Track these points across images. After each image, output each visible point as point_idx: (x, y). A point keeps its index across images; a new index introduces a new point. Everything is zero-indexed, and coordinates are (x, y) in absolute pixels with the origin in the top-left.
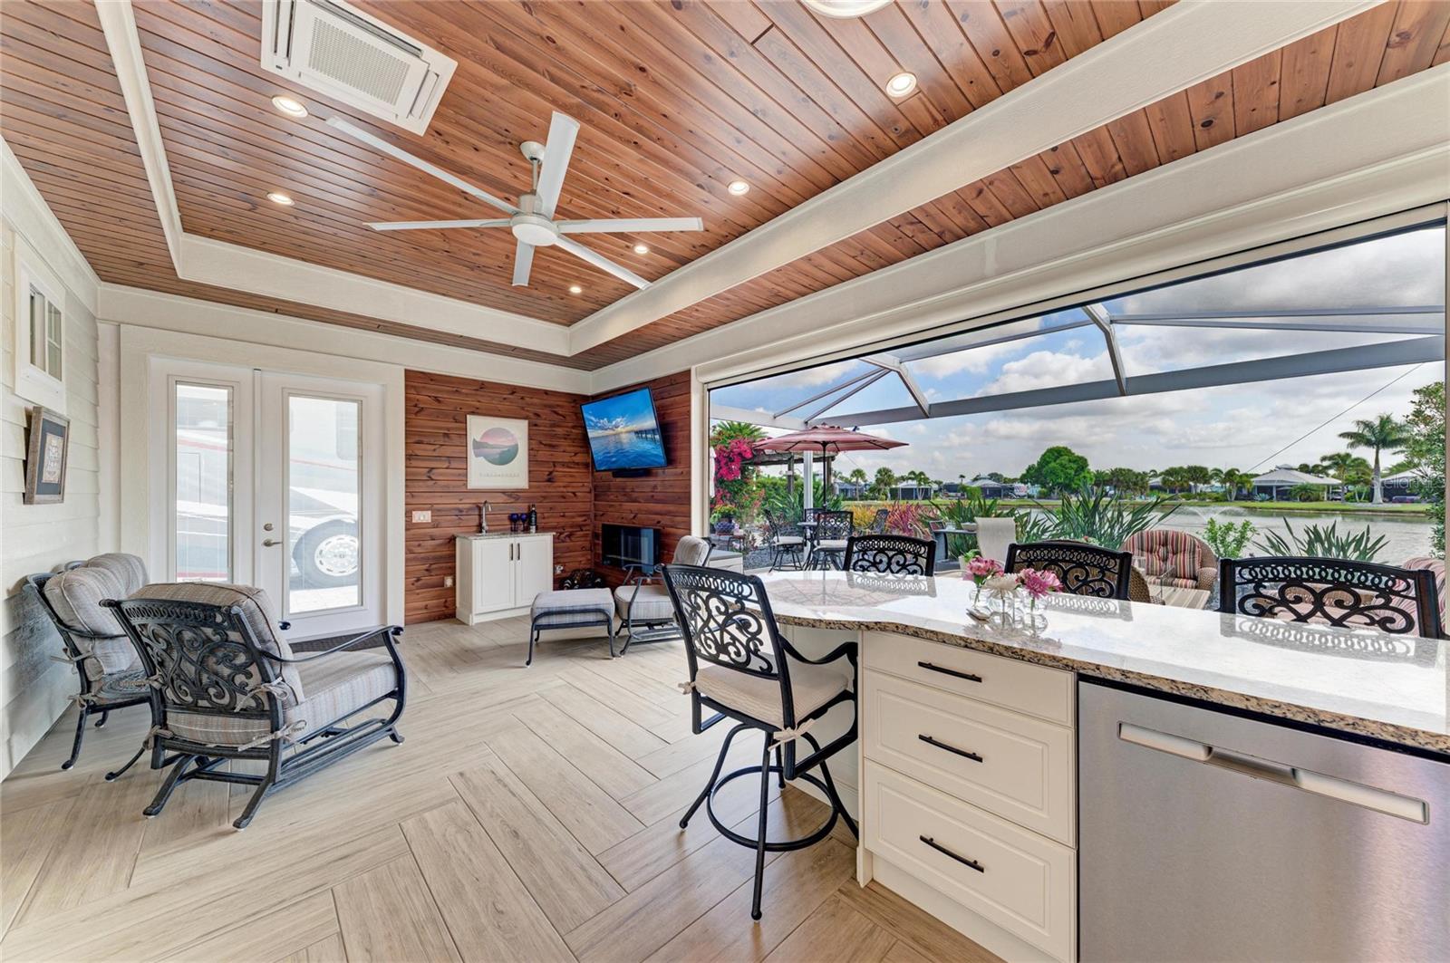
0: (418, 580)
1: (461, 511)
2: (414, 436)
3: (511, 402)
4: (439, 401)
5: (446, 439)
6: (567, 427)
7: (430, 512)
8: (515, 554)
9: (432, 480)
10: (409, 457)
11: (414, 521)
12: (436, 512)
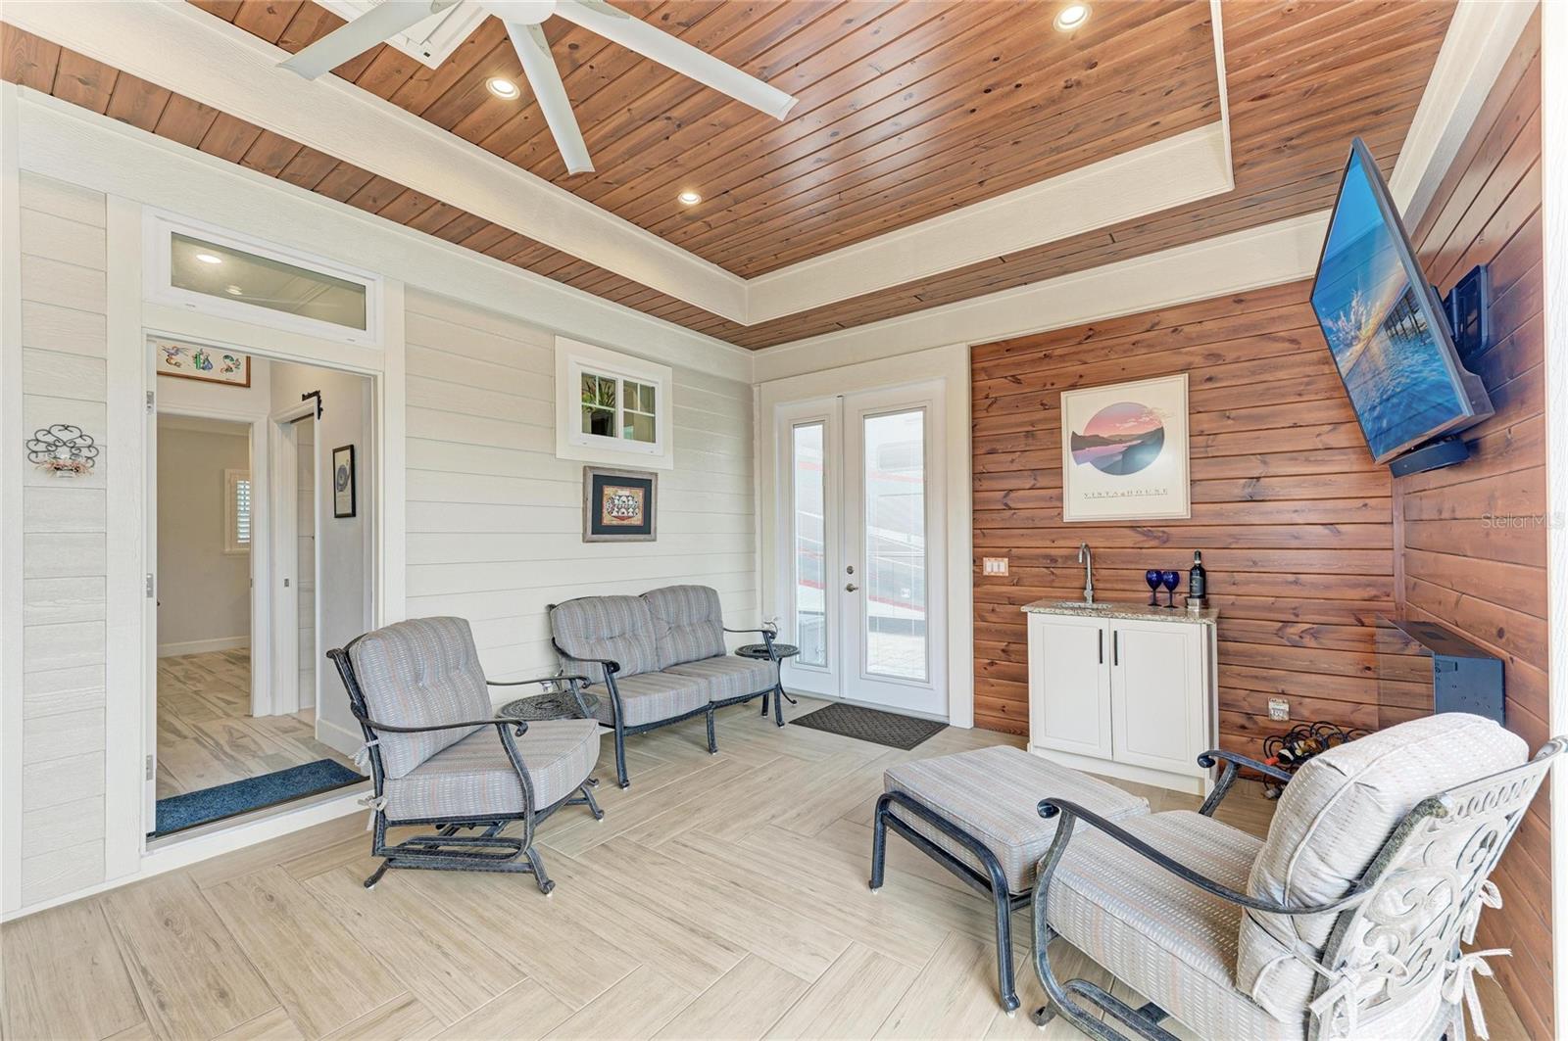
0: (992, 664)
1: (1054, 560)
2: (981, 444)
3: (1149, 346)
4: (1018, 381)
5: (1030, 441)
6: (1304, 364)
7: (1006, 560)
8: (1109, 651)
9: (1010, 509)
10: (977, 476)
11: (985, 573)
12: (1014, 561)
